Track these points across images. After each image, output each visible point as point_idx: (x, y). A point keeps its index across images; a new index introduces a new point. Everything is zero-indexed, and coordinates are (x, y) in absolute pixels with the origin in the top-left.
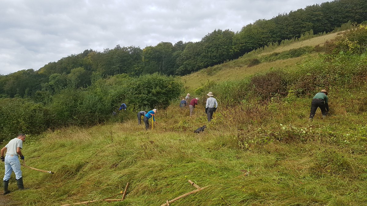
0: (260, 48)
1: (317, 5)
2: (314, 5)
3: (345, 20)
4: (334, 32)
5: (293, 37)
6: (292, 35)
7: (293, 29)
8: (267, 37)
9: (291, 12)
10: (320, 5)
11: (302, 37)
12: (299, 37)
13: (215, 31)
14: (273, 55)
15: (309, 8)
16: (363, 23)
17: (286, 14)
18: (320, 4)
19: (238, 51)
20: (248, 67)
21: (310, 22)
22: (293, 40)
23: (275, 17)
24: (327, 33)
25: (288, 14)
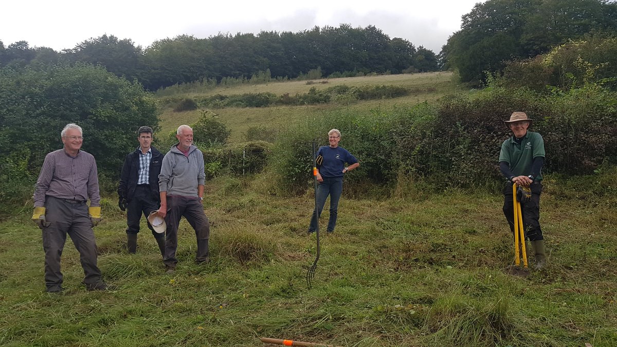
0: (186, 83)
1: (276, 33)
2: (272, 32)
3: (312, 64)
4: (299, 80)
5: (240, 75)
6: (238, 72)
7: (240, 62)
8: (199, 67)
9: (238, 34)
10: (279, 35)
11: (254, 78)
12: (249, 77)
13: (105, 36)
14: (216, 97)
15: (264, 35)
16: (334, 75)
17: (231, 36)
18: (281, 33)
19: (148, 80)
20: (174, 111)
21: (265, 57)
22: (241, 80)
23: (213, 36)
24: (289, 79)
25: (234, 36)
